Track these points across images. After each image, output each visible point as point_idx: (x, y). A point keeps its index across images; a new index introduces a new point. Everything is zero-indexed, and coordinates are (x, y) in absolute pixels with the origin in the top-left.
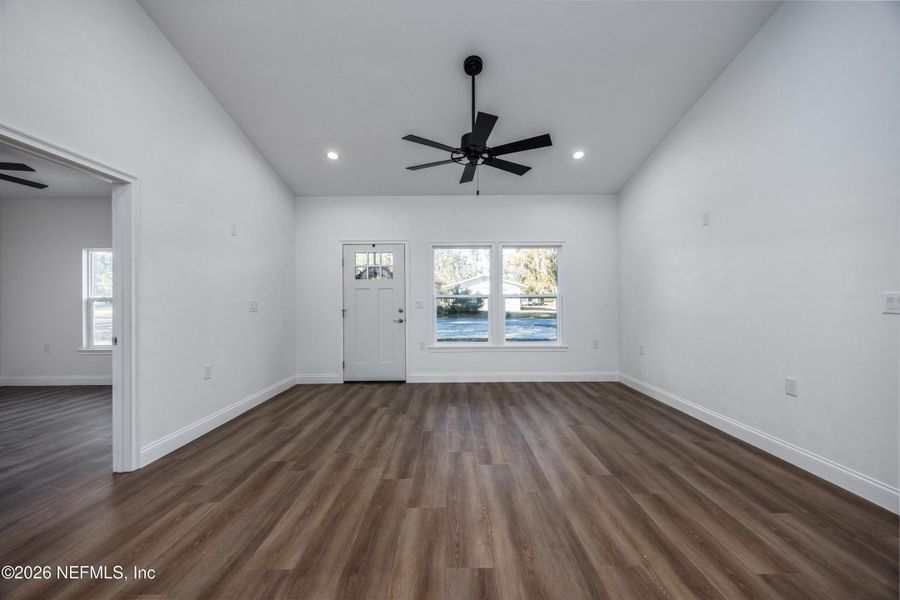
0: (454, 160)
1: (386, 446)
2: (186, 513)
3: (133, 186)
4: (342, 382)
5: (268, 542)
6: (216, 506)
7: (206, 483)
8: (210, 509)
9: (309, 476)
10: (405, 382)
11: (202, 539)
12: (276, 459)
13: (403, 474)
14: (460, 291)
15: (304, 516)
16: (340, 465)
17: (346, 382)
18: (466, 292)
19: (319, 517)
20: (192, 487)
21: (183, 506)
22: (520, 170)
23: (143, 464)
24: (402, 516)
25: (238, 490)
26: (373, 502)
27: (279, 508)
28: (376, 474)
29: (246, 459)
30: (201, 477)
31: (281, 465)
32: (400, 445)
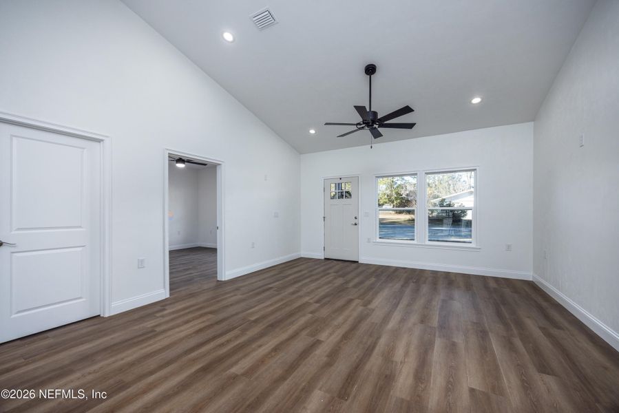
0: (360, 129)
1: (319, 290)
2: (232, 296)
3: (223, 165)
4: (323, 258)
5: (251, 311)
6: (240, 296)
7: (242, 289)
8: (239, 297)
9: (279, 294)
10: (358, 262)
11: (231, 305)
12: (270, 286)
13: (317, 302)
14: (445, 204)
15: (267, 307)
16: (293, 293)
17: (325, 259)
18: (449, 205)
19: (272, 308)
20: (237, 289)
21: (232, 294)
23: (226, 279)
24: (304, 315)
25: (251, 293)
26: (296, 309)
27: (260, 302)
28: (306, 299)
29: (260, 284)
30: (242, 287)
31: (271, 288)
32: (328, 290)
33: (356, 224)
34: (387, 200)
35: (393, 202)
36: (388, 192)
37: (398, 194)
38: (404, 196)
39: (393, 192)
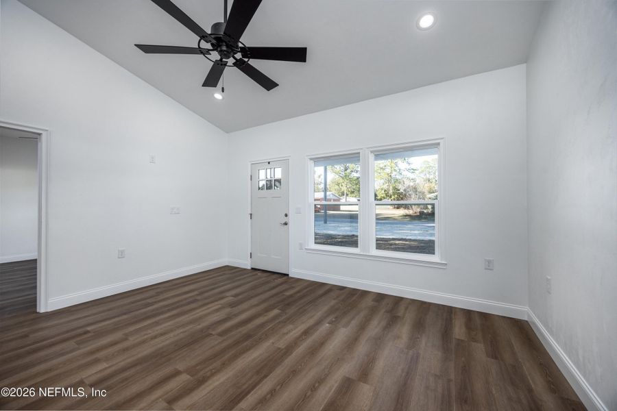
0: (200, 50)
3: (44, 135)
4: (249, 268)
10: (288, 275)
17: (252, 269)
22: (268, 84)
23: (50, 309)
33: (286, 224)
34: (384, 195)
35: (391, 197)
36: (385, 187)
37: (395, 189)
38: (402, 191)
39: (391, 187)
